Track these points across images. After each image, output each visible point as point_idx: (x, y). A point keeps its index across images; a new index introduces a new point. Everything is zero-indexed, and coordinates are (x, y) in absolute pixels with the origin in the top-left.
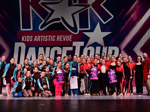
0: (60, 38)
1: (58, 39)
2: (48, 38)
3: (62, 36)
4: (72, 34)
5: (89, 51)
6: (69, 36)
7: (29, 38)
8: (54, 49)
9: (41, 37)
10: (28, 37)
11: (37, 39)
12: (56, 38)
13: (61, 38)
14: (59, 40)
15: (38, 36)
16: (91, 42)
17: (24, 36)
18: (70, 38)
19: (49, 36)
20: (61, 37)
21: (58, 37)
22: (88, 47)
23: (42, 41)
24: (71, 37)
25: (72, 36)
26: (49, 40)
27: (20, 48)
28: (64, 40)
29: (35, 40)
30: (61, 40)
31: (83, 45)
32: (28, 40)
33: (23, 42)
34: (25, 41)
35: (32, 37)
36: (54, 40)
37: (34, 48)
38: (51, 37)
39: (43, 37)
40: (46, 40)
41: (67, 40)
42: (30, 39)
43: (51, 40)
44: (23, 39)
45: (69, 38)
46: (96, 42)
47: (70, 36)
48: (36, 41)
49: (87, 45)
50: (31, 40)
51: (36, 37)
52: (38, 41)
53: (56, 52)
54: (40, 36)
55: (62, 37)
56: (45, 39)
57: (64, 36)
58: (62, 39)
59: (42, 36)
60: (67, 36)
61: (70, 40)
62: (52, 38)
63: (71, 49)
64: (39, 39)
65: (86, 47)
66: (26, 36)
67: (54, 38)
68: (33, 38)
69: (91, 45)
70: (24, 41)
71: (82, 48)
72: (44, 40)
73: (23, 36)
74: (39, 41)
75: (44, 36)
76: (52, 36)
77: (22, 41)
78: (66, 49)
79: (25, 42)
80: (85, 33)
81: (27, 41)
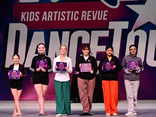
0: (86, 16)
1: (84, 17)
2: (66, 15)
3: (91, 12)
4: (107, 8)
5: (137, 38)
6: (102, 11)
7: (33, 16)
8: (77, 34)
9: (54, 14)
10: (32, 14)
11: (48, 16)
12: (80, 16)
13: (89, 15)
14: (85, 19)
15: (49, 12)
16: (140, 21)
17: (26, 13)
18: (105, 15)
19: (69, 12)
20: (88, 13)
21: (84, 13)
22: (136, 30)
23: (55, 20)
24: (106, 13)
25: (107, 11)
26: (68, 19)
27: (18, 33)
28: (94, 19)
29: (43, 18)
30: (88, 19)
31: (127, 27)
32: (32, 19)
33: (23, 22)
34: (27, 20)
35: (39, 13)
36: (76, 18)
37: (43, 32)
38: (70, 14)
39: (57, 14)
40: (63, 18)
41: (99, 19)
42: (35, 17)
43: (72, 19)
44: (23, 17)
45: (102, 15)
46: (149, 23)
47: (105, 11)
48: (46, 20)
49: (134, 28)
50: (37, 19)
51: (45, 13)
52: (48, 20)
53: (80, 39)
54: (52, 13)
55: (91, 14)
56: (61, 16)
57: (93, 12)
58: (91, 17)
59: (56, 12)
60: (99, 11)
61: (104, 19)
62: (73, 16)
63: (106, 34)
64: (50, 18)
65: (132, 31)
66: (28, 13)
67: (77, 15)
68: (41, 16)
69: (141, 28)
70: (25, 20)
71: (125, 33)
72: (59, 20)
73: (23, 13)
74: (51, 20)
75: (60, 12)
76: (73, 12)
77: (22, 20)
78: (97, 34)
79: (27, 23)
80: (130, 6)
81: (30, 20)
